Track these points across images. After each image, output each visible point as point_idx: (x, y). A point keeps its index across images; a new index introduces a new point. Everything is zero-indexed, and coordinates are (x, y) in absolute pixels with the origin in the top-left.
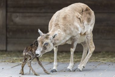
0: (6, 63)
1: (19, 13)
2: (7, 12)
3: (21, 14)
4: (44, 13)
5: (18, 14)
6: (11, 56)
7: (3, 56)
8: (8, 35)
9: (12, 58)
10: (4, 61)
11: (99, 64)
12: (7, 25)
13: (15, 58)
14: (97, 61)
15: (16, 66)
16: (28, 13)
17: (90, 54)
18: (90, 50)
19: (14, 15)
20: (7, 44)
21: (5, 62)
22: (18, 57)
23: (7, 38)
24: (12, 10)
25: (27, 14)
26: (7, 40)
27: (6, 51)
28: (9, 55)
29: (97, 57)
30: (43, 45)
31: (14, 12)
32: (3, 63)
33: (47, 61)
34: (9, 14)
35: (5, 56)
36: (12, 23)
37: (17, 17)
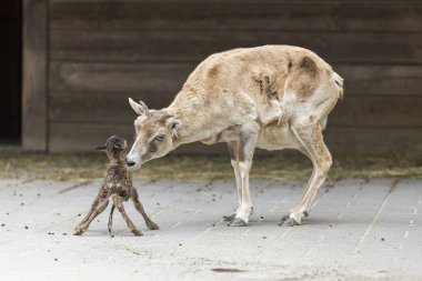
0: (46, 182)
1: (78, 61)
2: (48, 60)
3: (81, 66)
4: (139, 62)
5: (75, 65)
6: (58, 166)
7: (39, 164)
8: (51, 116)
9: (61, 171)
10: (41, 176)
11: (269, 186)
12: (48, 91)
13: (68, 170)
14: (264, 179)
15: (70, 189)
16: (100, 62)
17: (320, 177)
18: (320, 166)
19: (67, 66)
20: (48, 136)
21: (44, 178)
22: (75, 166)
23: (48, 122)
24: (61, 54)
25: (98, 66)
26: (48, 128)
27: (47, 152)
28: (53, 163)
29: (264, 169)
30: (151, 139)
31: (66, 61)
32: (39, 182)
33: (145, 177)
34: (53, 65)
35: (44, 164)
36: (61, 87)
37: (73, 71)
